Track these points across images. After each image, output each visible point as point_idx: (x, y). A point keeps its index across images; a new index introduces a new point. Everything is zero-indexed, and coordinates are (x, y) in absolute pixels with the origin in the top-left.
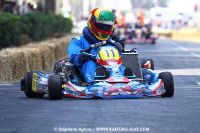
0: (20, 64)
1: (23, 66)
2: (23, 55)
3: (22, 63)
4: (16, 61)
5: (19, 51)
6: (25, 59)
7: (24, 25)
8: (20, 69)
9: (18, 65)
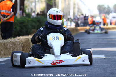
0: (27, 45)
1: (28, 46)
2: (29, 40)
3: (28, 44)
4: (25, 44)
5: (26, 38)
6: (29, 42)
7: (34, 24)
8: (26, 48)
9: (25, 46)
